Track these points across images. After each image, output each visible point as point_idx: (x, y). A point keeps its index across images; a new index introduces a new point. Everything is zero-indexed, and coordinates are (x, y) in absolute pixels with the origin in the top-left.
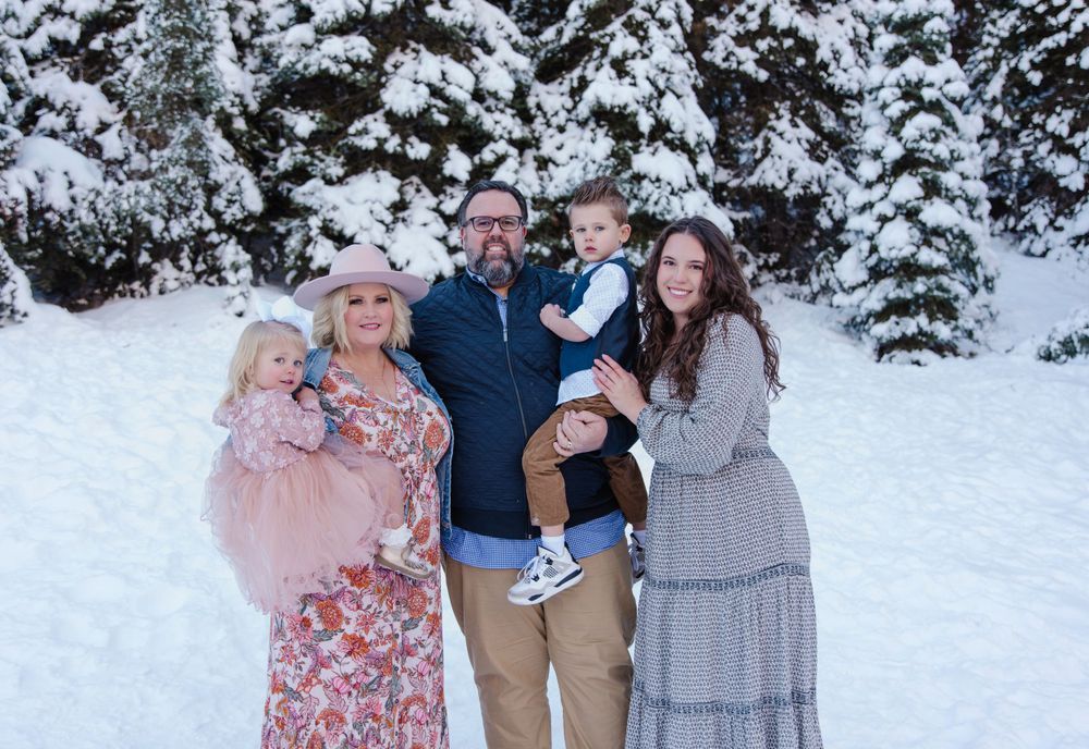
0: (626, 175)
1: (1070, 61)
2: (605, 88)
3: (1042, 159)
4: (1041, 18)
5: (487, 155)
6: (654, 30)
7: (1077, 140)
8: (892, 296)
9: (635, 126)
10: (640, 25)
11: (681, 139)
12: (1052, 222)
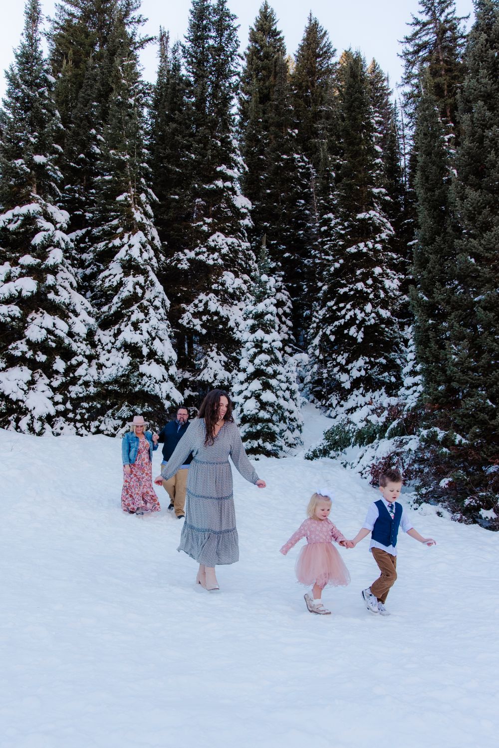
0: (136, 374)
1: (346, 332)
2: (129, 335)
3: (335, 374)
4: (334, 312)
5: (74, 362)
6: (151, 311)
7: (349, 367)
8: (247, 430)
9: (141, 352)
10: (146, 307)
11: (162, 359)
12: (339, 403)
